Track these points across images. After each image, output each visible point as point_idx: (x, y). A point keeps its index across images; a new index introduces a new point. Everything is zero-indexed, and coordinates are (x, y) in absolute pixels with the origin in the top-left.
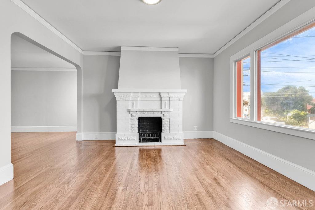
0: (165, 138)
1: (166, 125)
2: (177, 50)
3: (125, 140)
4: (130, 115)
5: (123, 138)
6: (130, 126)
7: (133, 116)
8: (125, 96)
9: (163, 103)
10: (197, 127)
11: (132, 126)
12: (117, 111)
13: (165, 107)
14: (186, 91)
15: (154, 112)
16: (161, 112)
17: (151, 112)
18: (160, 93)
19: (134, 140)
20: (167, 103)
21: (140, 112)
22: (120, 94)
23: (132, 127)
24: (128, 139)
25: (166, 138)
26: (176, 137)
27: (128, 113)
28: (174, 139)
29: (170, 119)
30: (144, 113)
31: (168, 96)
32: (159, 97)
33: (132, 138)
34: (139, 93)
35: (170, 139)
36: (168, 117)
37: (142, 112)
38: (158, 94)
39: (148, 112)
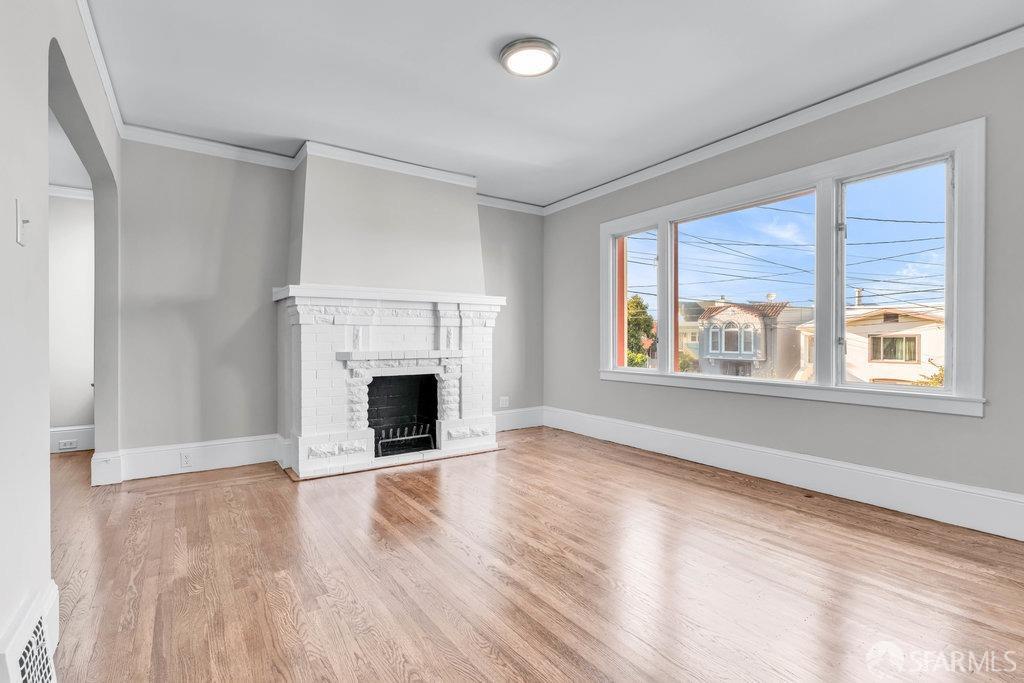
0: (449, 434)
1: (451, 398)
2: (472, 183)
3: (333, 454)
4: (346, 372)
5: (325, 448)
6: (346, 407)
7: (357, 375)
8: (333, 309)
9: (443, 332)
10: (507, 398)
11: (353, 406)
12: (303, 359)
13: (448, 346)
14: (502, 301)
15: (420, 362)
16: (440, 359)
17: (410, 362)
18: (435, 305)
19: (361, 450)
20: (455, 333)
21: (377, 363)
22: (314, 302)
23: (352, 410)
24: (341, 450)
25: (454, 433)
26: (478, 429)
27: (341, 364)
28: (474, 434)
29: (460, 379)
30: (391, 363)
31: (457, 313)
32: (430, 314)
33: (357, 444)
34: (376, 300)
35: (463, 436)
36: (457, 374)
37: (386, 362)
38: (430, 307)
39: (402, 362)
